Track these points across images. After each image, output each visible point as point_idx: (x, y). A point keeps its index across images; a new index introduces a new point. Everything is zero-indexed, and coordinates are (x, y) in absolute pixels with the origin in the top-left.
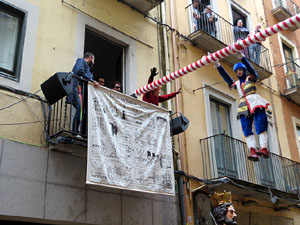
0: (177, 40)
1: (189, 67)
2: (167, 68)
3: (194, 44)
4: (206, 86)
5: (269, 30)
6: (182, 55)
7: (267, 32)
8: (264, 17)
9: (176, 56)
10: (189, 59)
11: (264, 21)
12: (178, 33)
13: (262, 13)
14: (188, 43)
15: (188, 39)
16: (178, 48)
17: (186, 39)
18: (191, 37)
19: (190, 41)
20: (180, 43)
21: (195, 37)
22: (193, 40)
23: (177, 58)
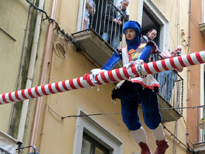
0: (55, 37)
1: (60, 84)
2: (30, 75)
3: (79, 48)
4: (82, 115)
5: (193, 56)
6: (57, 60)
7: (189, 59)
8: (186, 32)
9: (47, 60)
10: (66, 71)
11: (186, 37)
12: (58, 28)
13: (184, 25)
14: (70, 45)
15: (71, 40)
16: (53, 49)
17: (68, 39)
18: (75, 37)
19: (73, 42)
20: (56, 42)
21: (81, 39)
22: (78, 42)
23: (49, 63)
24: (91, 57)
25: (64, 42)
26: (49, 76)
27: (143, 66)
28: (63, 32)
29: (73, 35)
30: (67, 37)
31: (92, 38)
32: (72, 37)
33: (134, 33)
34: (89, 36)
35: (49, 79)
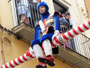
3: (19, 37)
8: (84, 9)
12: (1, 27)
14: (12, 36)
15: (12, 33)
16: (2, 42)
17: (10, 32)
18: (14, 31)
19: (14, 34)
20: (3, 37)
21: (19, 30)
22: (17, 33)
23: (2, 51)
24: (27, 40)
25: (8, 36)
26: (4, 59)
27: (62, 36)
28: (6, 29)
29: (12, 29)
30: (9, 32)
31: (25, 28)
32: (12, 31)
33: (45, 8)
34: (23, 27)
35: (5, 62)
